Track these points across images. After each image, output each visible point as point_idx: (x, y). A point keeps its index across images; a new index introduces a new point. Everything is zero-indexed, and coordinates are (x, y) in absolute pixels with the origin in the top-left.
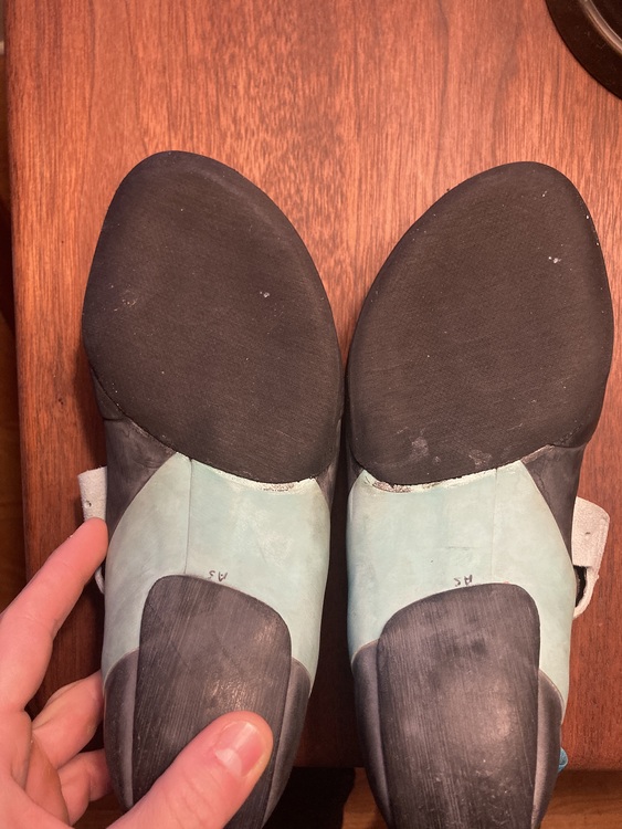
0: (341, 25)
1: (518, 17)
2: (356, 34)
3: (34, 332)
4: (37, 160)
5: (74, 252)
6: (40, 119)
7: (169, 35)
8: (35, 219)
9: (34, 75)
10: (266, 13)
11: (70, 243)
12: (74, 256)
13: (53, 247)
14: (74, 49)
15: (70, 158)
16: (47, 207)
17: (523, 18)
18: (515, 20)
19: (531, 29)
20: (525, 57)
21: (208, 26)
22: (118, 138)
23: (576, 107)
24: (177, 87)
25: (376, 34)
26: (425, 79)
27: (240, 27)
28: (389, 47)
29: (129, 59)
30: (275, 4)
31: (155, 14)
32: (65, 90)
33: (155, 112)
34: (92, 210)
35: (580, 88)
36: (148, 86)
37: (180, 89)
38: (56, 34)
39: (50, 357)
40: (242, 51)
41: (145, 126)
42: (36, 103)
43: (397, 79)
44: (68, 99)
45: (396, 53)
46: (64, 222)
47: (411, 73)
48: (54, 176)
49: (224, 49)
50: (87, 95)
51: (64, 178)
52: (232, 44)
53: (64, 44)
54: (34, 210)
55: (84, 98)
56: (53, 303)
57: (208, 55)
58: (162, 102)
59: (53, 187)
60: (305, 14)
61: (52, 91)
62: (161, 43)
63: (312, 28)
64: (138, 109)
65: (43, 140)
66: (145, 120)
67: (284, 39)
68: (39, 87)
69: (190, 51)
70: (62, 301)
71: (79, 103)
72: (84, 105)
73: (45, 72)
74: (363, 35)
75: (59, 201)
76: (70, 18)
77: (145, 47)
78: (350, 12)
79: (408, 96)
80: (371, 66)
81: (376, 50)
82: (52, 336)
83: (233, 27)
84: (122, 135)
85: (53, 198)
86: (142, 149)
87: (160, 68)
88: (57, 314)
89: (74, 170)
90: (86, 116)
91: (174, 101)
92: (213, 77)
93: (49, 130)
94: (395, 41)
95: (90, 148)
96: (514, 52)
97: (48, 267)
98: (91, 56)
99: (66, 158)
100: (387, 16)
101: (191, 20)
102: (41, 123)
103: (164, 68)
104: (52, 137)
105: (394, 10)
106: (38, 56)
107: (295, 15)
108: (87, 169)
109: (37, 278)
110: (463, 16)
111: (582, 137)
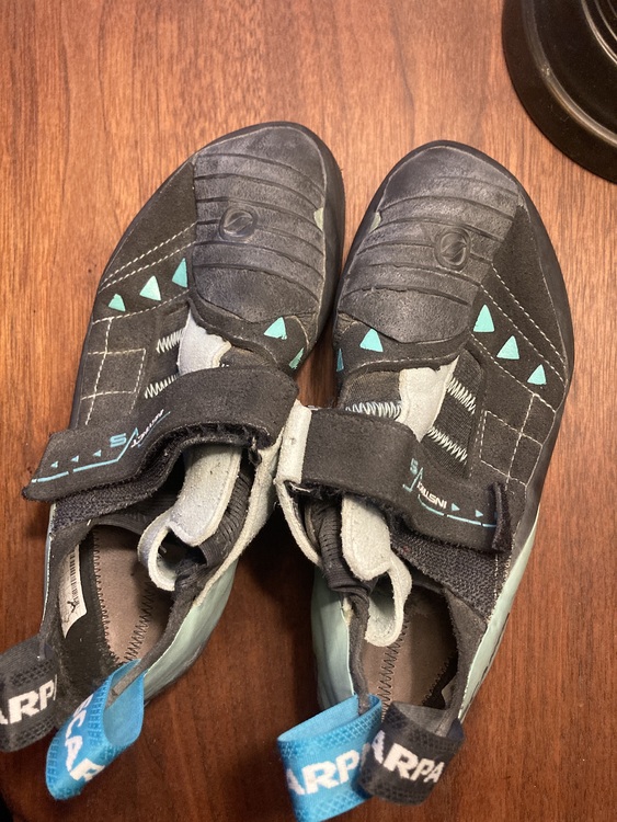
0: (309, 101)
1: (483, 92)
2: (323, 108)
3: (5, 400)
4: (12, 232)
5: (45, 320)
6: (15, 193)
7: (142, 112)
8: (8, 289)
9: (11, 151)
10: (236, 89)
11: (42, 313)
12: (45, 324)
13: (25, 316)
14: (49, 125)
15: (43, 229)
16: (20, 276)
17: (487, 93)
18: (479, 92)
19: (495, 103)
20: (489, 129)
21: (179, 103)
22: (90, 210)
23: (541, 178)
24: (148, 162)
25: (343, 109)
26: (391, 151)
27: (210, 102)
28: (356, 121)
29: (102, 134)
30: (245, 81)
31: (128, 92)
32: (39, 165)
33: (126, 184)
34: (64, 280)
35: (546, 160)
36: (120, 160)
37: (151, 162)
38: (32, 111)
39: (19, 425)
40: (212, 126)
41: (116, 198)
42: (11, 177)
43: (364, 150)
44: (43, 173)
45: (363, 126)
46: (36, 292)
47: (379, 144)
48: (27, 247)
49: (195, 124)
50: (61, 170)
51: (37, 249)
52: (202, 120)
53: (40, 121)
54: (7, 281)
55: (59, 172)
56: (24, 372)
57: (179, 130)
58: (134, 175)
59: (27, 257)
60: (273, 91)
61: (28, 166)
62: (133, 119)
63: (280, 104)
64: (110, 181)
65: (17, 212)
66: (117, 192)
67: (253, 115)
68: (14, 162)
69: (162, 126)
70: (32, 369)
71: (53, 177)
72: (58, 179)
73: (21, 148)
74: (330, 109)
75: (31, 271)
76: (46, 96)
77: (118, 124)
78: (317, 88)
79: (375, 168)
80: (339, 137)
81: (344, 124)
82: (22, 405)
83: (204, 103)
84: (94, 207)
85: (26, 269)
86: (113, 221)
87: (132, 141)
88: (27, 382)
89: (46, 241)
90: (60, 189)
91: (145, 174)
92: (184, 150)
93: (23, 204)
94: (362, 116)
95: (63, 221)
96: (479, 125)
97: (19, 336)
98: (66, 132)
99: (39, 229)
100: (354, 91)
101: (163, 98)
102: (16, 197)
103: (136, 142)
104: (27, 209)
105: (360, 85)
106: (14, 133)
107: (264, 91)
108: (60, 240)
109: (8, 346)
110: (428, 92)
111: (548, 207)
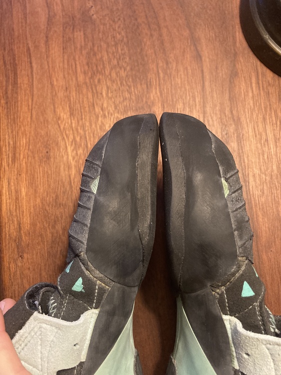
0: (150, 61)
1: (235, 50)
2: (157, 64)
3: (7, 221)
4: (7, 136)
5: (26, 179)
6: (8, 117)
7: (68, 74)
8: (6, 165)
9: (5, 98)
10: (114, 59)
11: (24, 175)
12: (26, 180)
13: (15, 178)
14: (23, 84)
15: (22, 134)
16: (12, 158)
17: (237, 50)
18: (233, 51)
19: (241, 55)
20: (240, 67)
21: (86, 68)
22: (46, 122)
23: (269, 88)
24: (73, 96)
25: (167, 64)
26: (193, 81)
27: (102, 67)
28: (174, 69)
29: (50, 86)
30: (118, 55)
31: (61, 65)
32: (19, 103)
33: (63, 108)
34: (34, 158)
35: (270, 79)
36: (59, 98)
37: (74, 97)
38: (14, 78)
39: (15, 234)
40: (103, 77)
41: (58, 115)
42: (6, 110)
43: (179, 82)
44: (21, 107)
45: (177, 71)
46: (20, 165)
47: (186, 79)
48: (15, 143)
49: (95, 77)
50: (30, 104)
51: (20, 144)
52: (98, 74)
53: (19, 82)
54: (5, 161)
55: (29, 106)
56: (16, 206)
57: (88, 80)
58: (66, 104)
59: (15, 148)
60: (132, 58)
61: (14, 104)
62: (64, 77)
63: (136, 64)
64: (54, 108)
65: (9, 127)
66: (59, 113)
67: (123, 70)
68: (7, 103)
69: (79, 79)
70: (20, 204)
71: (26, 108)
72: (28, 109)
73: (10, 96)
74: (161, 64)
75: (17, 155)
76: (21, 71)
77: (57, 80)
78: (154, 55)
79: (186, 90)
80: (166, 78)
81: (168, 71)
82: (16, 223)
83: (99, 67)
84: (47, 121)
85: (15, 154)
86: (58, 127)
87: (64, 88)
88: (18, 211)
89: (24, 140)
90: (30, 114)
91: (72, 103)
92: (90, 90)
93: (12, 122)
94: (176, 66)
95: (32, 129)
96: (235, 66)
97: (13, 188)
98: (31, 86)
99: (20, 134)
100: (172, 55)
101: (78, 67)
102: (8, 119)
103: (67, 88)
104: (14, 125)
105: (174, 52)
106: (6, 89)
107: (128, 59)
108: (31, 138)
109: (7, 193)
110: (208, 53)
111: (274, 101)
